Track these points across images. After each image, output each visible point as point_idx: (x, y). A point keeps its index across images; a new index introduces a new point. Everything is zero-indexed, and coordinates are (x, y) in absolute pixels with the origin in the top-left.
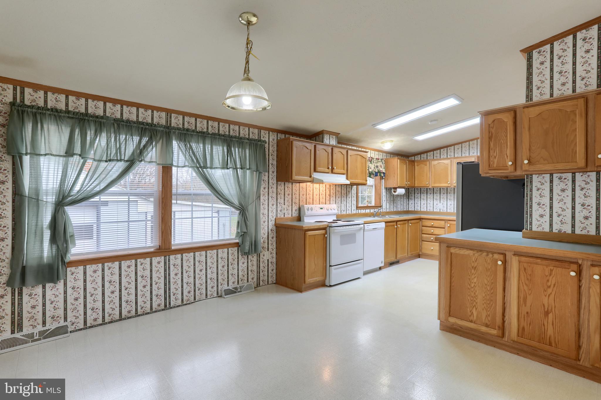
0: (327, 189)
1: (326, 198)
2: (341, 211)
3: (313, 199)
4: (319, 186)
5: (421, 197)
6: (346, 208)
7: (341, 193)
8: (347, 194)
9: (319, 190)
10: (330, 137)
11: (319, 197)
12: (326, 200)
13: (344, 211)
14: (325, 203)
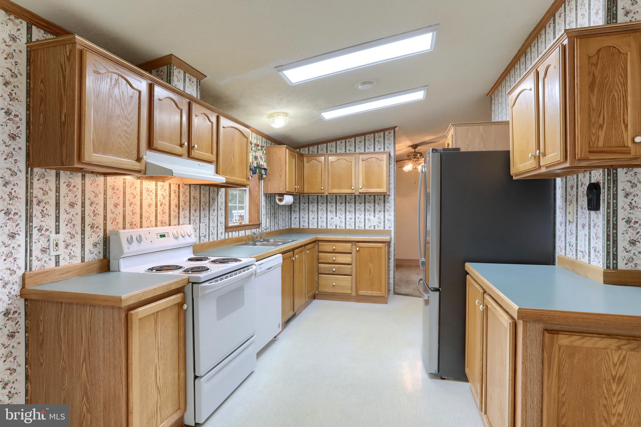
0: (172, 193)
1: (170, 212)
2: (200, 237)
3: (141, 215)
4: (156, 185)
5: (309, 208)
6: (209, 230)
7: (200, 201)
8: (209, 203)
9: (156, 194)
10: (185, 76)
11: (156, 210)
12: (170, 217)
13: (205, 237)
14: (168, 223)
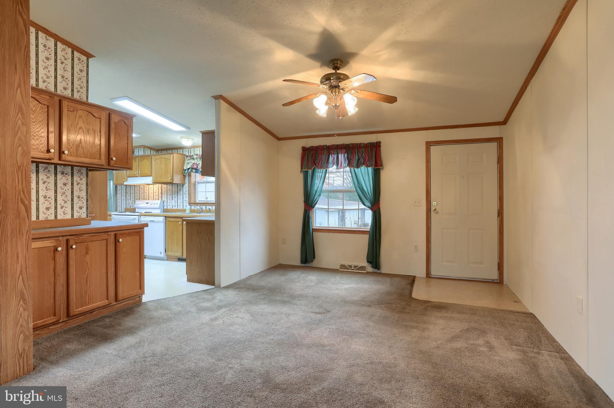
0: (159, 188)
2: (172, 206)
3: (149, 196)
4: (153, 186)
6: (177, 203)
7: (172, 191)
8: (177, 191)
9: (153, 189)
11: (154, 195)
12: (158, 197)
13: (175, 206)
14: (158, 199)
